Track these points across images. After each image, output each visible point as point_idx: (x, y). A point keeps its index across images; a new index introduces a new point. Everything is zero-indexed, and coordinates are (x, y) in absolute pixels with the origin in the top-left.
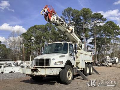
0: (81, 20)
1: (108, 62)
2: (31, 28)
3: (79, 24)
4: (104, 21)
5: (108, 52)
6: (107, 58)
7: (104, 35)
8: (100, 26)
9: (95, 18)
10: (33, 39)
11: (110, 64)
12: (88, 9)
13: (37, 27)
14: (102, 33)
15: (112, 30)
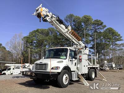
0: (82, 26)
1: (106, 67)
2: (33, 32)
3: (81, 29)
4: (104, 27)
5: (107, 57)
6: (104, 63)
7: (104, 40)
8: (100, 32)
9: (96, 24)
10: (35, 43)
11: (108, 69)
12: (90, 16)
13: (40, 31)
14: (102, 39)
15: (111, 37)
